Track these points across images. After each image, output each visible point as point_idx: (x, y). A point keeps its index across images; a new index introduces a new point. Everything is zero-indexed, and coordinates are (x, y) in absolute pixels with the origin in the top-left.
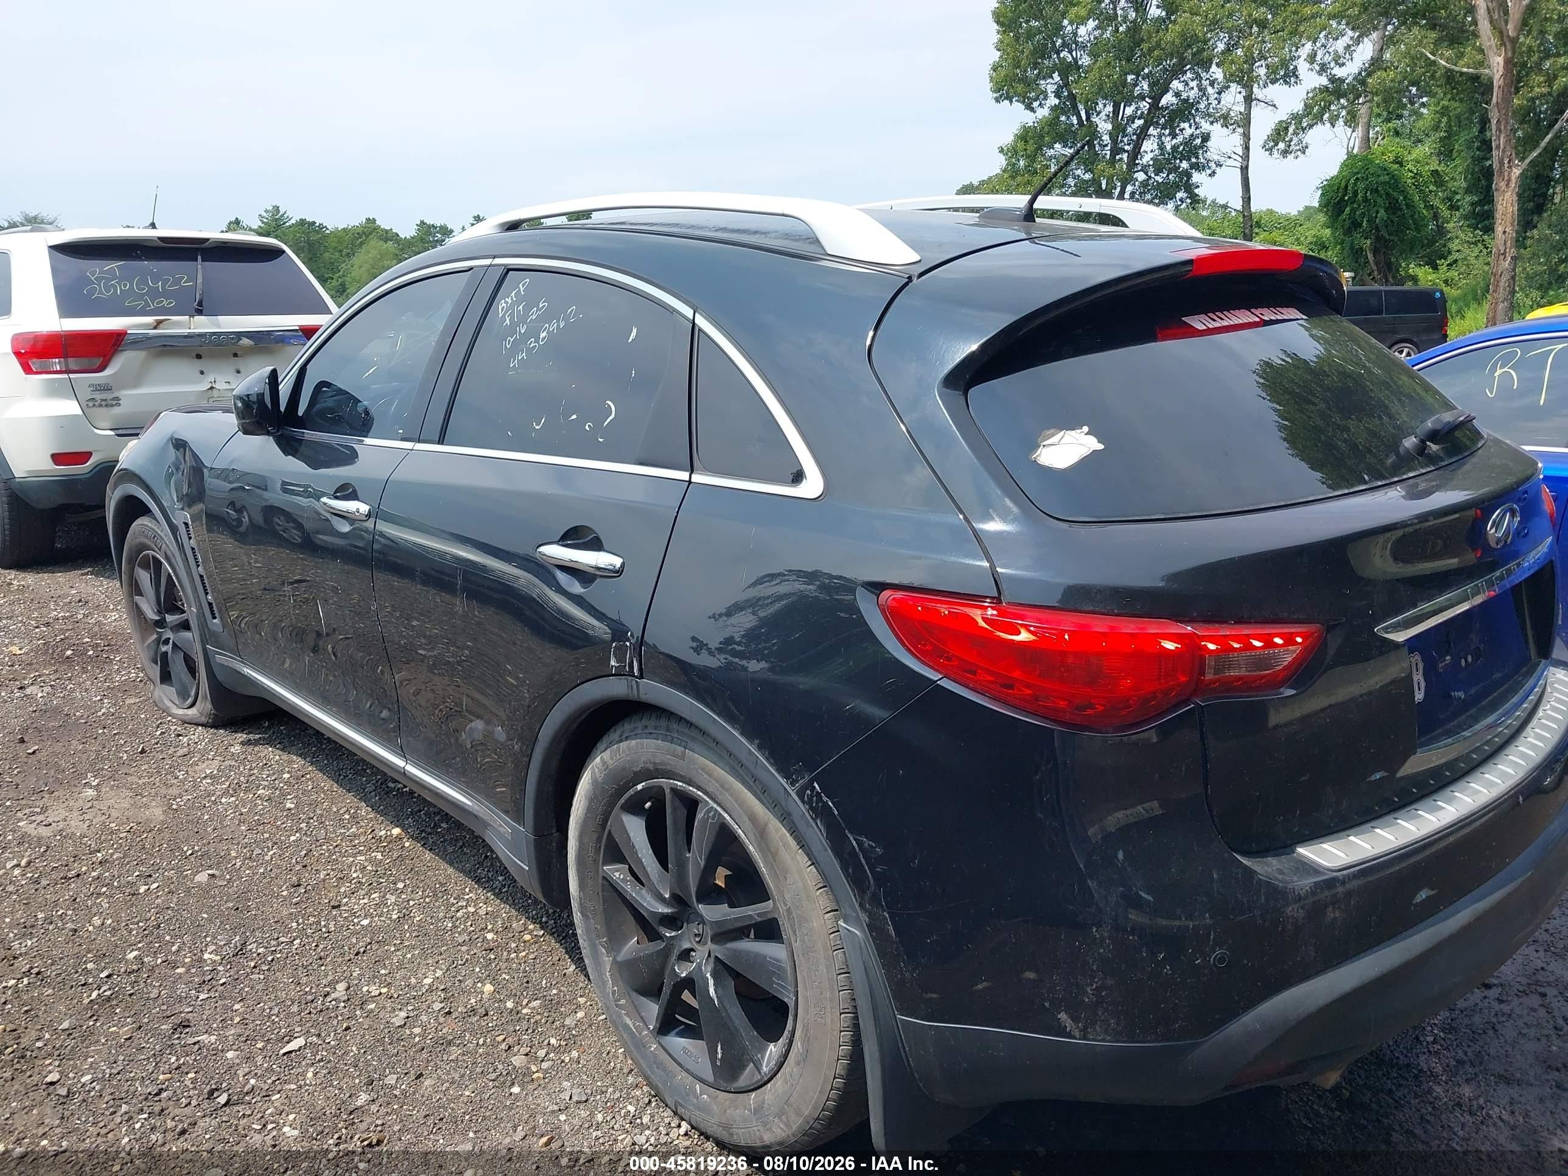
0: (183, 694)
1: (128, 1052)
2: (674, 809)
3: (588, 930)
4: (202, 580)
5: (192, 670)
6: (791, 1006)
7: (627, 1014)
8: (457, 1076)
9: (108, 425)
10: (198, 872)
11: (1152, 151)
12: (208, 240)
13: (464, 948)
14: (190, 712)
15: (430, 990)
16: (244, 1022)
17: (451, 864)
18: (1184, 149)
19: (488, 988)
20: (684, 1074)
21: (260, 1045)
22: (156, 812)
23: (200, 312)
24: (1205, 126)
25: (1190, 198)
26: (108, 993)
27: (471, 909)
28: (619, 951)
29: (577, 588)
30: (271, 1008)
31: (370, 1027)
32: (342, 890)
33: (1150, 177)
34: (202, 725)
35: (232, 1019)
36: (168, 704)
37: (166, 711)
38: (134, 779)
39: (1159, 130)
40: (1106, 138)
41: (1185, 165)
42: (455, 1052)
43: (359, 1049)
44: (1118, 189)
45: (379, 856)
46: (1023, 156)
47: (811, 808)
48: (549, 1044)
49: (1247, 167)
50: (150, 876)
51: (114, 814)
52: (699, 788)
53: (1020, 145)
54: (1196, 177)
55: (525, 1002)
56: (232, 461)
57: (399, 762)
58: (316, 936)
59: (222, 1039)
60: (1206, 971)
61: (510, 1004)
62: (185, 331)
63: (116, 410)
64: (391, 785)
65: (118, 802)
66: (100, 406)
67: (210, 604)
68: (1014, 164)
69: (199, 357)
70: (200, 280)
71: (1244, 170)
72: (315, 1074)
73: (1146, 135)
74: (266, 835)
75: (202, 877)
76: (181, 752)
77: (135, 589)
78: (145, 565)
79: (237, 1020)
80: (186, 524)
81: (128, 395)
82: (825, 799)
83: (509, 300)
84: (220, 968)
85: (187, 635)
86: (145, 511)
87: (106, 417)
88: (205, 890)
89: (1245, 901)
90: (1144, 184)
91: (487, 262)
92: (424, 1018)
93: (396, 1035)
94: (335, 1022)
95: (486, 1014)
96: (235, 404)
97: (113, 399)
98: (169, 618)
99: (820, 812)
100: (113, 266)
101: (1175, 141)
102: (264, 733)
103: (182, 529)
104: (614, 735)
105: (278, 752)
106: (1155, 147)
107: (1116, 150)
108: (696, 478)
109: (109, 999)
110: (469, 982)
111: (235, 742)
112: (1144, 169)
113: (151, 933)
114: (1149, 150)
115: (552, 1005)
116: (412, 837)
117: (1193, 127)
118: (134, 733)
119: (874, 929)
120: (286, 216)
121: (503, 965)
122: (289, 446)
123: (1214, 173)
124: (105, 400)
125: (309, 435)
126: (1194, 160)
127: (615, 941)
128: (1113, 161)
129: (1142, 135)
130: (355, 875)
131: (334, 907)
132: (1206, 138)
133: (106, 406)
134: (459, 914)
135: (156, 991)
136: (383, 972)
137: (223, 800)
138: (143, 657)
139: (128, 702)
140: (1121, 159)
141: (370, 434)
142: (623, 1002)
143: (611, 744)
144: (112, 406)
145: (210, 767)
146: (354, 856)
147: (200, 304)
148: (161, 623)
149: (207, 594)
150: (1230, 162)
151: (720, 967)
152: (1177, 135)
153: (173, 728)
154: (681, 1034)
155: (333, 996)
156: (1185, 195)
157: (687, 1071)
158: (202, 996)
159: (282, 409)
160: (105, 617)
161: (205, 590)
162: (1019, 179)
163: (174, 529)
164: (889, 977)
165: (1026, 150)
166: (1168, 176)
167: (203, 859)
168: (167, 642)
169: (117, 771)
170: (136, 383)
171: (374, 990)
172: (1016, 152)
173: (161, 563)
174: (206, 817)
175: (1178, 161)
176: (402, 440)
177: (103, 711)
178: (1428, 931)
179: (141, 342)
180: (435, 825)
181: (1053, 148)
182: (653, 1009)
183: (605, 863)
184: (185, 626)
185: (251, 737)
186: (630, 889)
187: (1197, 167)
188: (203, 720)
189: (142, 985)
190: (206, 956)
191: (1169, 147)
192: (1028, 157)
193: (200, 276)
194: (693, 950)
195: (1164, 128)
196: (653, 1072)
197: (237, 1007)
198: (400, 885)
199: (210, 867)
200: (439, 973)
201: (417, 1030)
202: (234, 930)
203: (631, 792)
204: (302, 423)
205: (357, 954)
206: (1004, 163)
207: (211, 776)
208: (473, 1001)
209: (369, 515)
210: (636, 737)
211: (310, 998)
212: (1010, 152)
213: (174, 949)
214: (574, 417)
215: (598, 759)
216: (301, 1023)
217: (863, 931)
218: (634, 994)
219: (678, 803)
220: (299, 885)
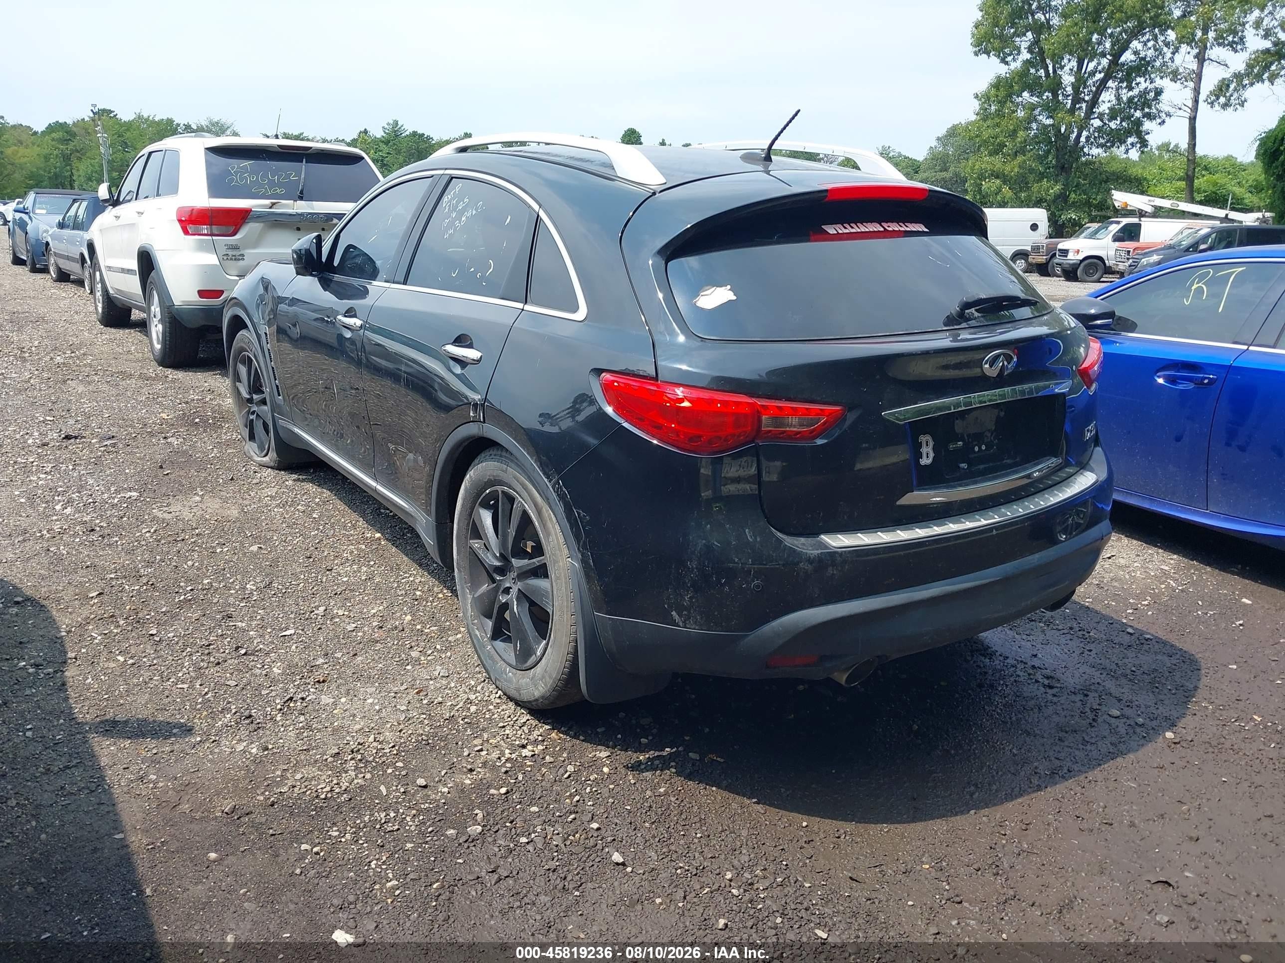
0: (261, 448)
1: (196, 625)
2: (503, 504)
3: (460, 579)
4: (273, 371)
5: (267, 432)
6: (551, 614)
7: (477, 629)
8: (377, 658)
9: (236, 273)
10: (252, 545)
11: (1109, 101)
12: (311, 148)
13: (400, 598)
14: (264, 459)
15: (374, 616)
16: (262, 619)
17: (407, 555)
18: (1138, 100)
19: (409, 618)
20: (502, 662)
21: (269, 630)
22: (234, 512)
23: (301, 198)
24: (1159, 82)
25: (1140, 143)
26: (190, 598)
27: (411, 579)
28: (476, 592)
29: (458, 370)
30: (279, 614)
31: (333, 629)
32: (336, 562)
33: (1105, 124)
34: (271, 468)
35: (256, 617)
36: (252, 454)
37: (251, 458)
38: (224, 493)
39: (1116, 83)
40: (1069, 90)
41: (1138, 114)
42: (379, 646)
43: (324, 639)
44: (1075, 134)
45: (363, 547)
46: (994, 101)
47: (558, 495)
48: (435, 648)
49: (1195, 118)
50: (224, 544)
51: (209, 511)
52: (514, 490)
53: (993, 91)
54: (1147, 125)
55: (428, 626)
56: (292, 294)
57: (373, 483)
58: (314, 584)
59: (249, 625)
60: (749, 592)
61: (419, 627)
62: (290, 211)
63: (241, 263)
64: (382, 511)
65: (213, 505)
66: (231, 259)
67: (277, 386)
68: (986, 109)
69: (298, 229)
70: (303, 176)
71: (1193, 120)
72: (297, 647)
73: (1105, 87)
74: (297, 530)
75: (254, 548)
76: (255, 481)
77: (237, 378)
78: (243, 363)
79: (259, 617)
80: (266, 334)
81: (249, 252)
82: (564, 489)
83: (450, 197)
84: (255, 593)
85: (265, 408)
86: (245, 326)
87: (234, 267)
88: (255, 555)
89: (774, 555)
90: (1099, 129)
91: (441, 172)
92: (366, 629)
93: (347, 635)
94: (314, 625)
95: (403, 630)
96: (293, 257)
97: (240, 255)
98: (255, 397)
99: (561, 497)
100: (247, 163)
101: (1131, 93)
102: (310, 476)
103: (263, 336)
104: (476, 461)
105: (315, 487)
106: (1113, 98)
107: (1077, 100)
108: (527, 307)
109: (190, 600)
110: (398, 614)
111: (290, 479)
112: (1101, 117)
113: (220, 573)
114: (1106, 100)
115: (443, 630)
116: (387, 539)
117: (1148, 81)
118: (229, 469)
119: (584, 562)
120: (402, 128)
121: (421, 608)
122: (326, 284)
123: (1164, 122)
124: (235, 256)
125: (337, 277)
126: (1147, 110)
127: (474, 586)
128: (1072, 111)
129: (1102, 86)
130: (345, 555)
131: (328, 570)
132: (1159, 92)
133: (235, 259)
134: (403, 581)
135: (217, 599)
136: (348, 604)
137: (275, 510)
138: (239, 422)
139: (229, 451)
140: (1080, 108)
141: (377, 279)
142: (476, 621)
143: (475, 466)
144: (239, 260)
145: (272, 492)
146: (348, 546)
147: (301, 192)
148: (250, 401)
149: (275, 379)
150: (1181, 113)
151: (521, 595)
152: (1133, 88)
153: (253, 468)
154: (502, 641)
155: (316, 612)
156: (1136, 140)
157: (504, 660)
158: (242, 605)
159: (324, 260)
160: (223, 401)
161: (275, 377)
162: (989, 122)
163: (259, 336)
164: (590, 589)
165: (997, 96)
166: (1121, 123)
167: (256, 539)
168: (253, 413)
169: (215, 488)
170: (256, 245)
171: (341, 612)
172: (989, 99)
173: (252, 360)
174: (263, 517)
175: (1132, 110)
176: (386, 281)
177: (213, 455)
178: (905, 595)
179: (260, 217)
180: (403, 534)
181: (1021, 97)
182: (489, 624)
183: (470, 539)
184: (263, 402)
185: (300, 477)
186: (482, 554)
187: (1149, 116)
188: (272, 464)
189: (210, 596)
190: (248, 586)
191: (1125, 99)
192: (999, 102)
193: (303, 173)
194: (511, 588)
195: (1122, 81)
196: (486, 660)
197: (260, 612)
198: (372, 563)
199: (260, 543)
200: (381, 608)
201: (360, 634)
202: (267, 575)
203: (484, 495)
204: (334, 270)
205: (336, 594)
206: (978, 108)
207: (271, 496)
208: (397, 623)
209: (361, 327)
210: (486, 460)
211: (302, 612)
212: (985, 98)
213: (231, 581)
214: (472, 269)
215: (468, 476)
216: (294, 623)
217: (578, 563)
218: (482, 617)
219: (506, 500)
220: (310, 557)
